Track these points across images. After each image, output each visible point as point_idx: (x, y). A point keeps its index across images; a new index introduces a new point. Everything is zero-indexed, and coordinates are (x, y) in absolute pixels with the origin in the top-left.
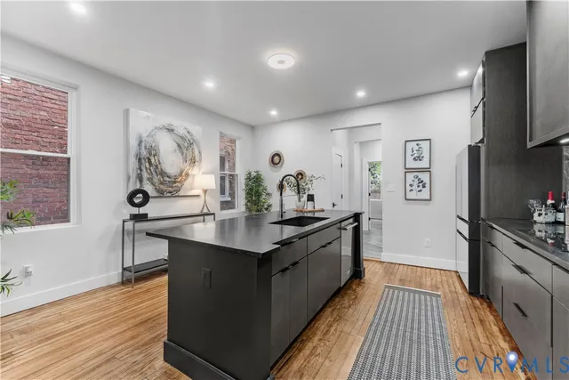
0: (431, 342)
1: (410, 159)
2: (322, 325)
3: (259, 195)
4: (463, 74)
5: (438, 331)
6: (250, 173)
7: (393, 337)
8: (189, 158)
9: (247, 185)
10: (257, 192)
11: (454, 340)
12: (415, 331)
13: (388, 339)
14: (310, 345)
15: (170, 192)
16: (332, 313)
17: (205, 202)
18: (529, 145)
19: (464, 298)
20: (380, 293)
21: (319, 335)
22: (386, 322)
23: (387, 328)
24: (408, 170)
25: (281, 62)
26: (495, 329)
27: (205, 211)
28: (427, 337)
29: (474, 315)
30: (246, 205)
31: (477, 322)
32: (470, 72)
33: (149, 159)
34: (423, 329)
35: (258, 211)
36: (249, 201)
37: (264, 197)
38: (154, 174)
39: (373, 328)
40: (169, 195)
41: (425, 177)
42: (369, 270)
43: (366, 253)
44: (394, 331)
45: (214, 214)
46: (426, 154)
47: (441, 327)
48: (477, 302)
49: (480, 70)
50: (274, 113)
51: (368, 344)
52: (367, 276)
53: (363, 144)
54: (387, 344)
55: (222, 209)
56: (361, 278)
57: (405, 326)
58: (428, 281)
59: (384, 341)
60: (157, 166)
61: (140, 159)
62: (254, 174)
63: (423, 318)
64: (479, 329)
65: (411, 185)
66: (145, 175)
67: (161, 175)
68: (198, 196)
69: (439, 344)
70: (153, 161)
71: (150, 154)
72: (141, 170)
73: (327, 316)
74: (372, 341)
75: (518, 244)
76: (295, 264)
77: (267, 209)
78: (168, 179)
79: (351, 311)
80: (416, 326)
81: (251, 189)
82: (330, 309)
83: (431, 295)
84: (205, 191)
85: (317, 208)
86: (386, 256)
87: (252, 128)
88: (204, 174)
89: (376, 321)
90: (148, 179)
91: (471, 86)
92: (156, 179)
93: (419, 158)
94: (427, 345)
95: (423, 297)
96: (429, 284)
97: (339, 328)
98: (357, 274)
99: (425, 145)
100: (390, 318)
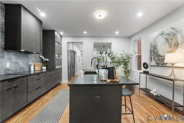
8: (173, 44)
15: (162, 64)
25: (100, 16)
33: (154, 51)
38: (156, 56)
40: (162, 65)
60: (156, 53)
61: (151, 52)
66: (153, 57)
67: (158, 56)
70: (155, 51)
71: (154, 49)
72: (151, 56)
78: (161, 58)
90: (153, 59)
92: (156, 58)
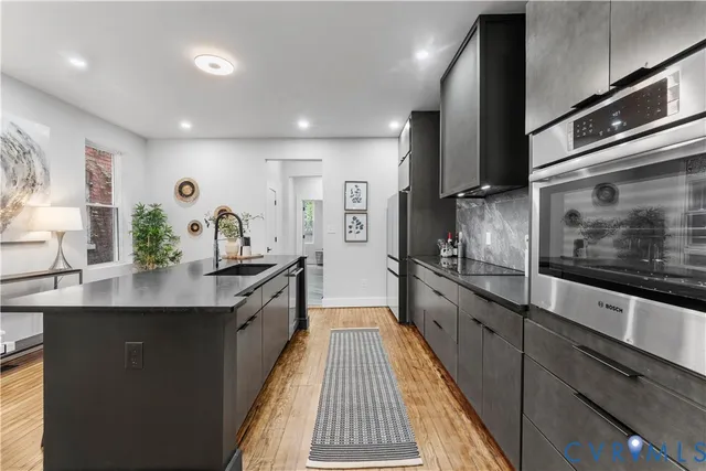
0: (378, 369)
1: (349, 200)
2: (276, 385)
3: (157, 238)
4: (394, 125)
5: (382, 360)
6: (141, 208)
7: (347, 376)
8: (20, 178)
9: (136, 225)
10: (156, 234)
11: (394, 364)
12: (365, 365)
13: (344, 378)
14: (268, 409)
16: (283, 370)
17: (60, 251)
18: (441, 196)
19: (395, 327)
20: (328, 338)
21: (275, 395)
22: (338, 363)
23: (341, 369)
24: (348, 212)
25: (215, 66)
26: (419, 347)
27: (61, 266)
28: (374, 367)
29: (405, 339)
30: (135, 254)
31: (407, 345)
32: (400, 125)
34: (370, 362)
35: (158, 262)
36: (140, 249)
37: (166, 242)
39: (328, 372)
41: (362, 218)
42: (313, 317)
43: (310, 302)
44: (347, 370)
45: (79, 271)
46: (363, 197)
47: (383, 356)
48: (405, 329)
49: (408, 126)
50: (186, 125)
51: (326, 388)
52: (312, 326)
53: (297, 179)
54: (344, 383)
55: (91, 262)
56: (306, 329)
57: (356, 362)
58: (367, 319)
59: (340, 381)
62: (147, 210)
63: (369, 352)
64: (410, 350)
65: (350, 227)
68: (43, 242)
69: (384, 370)
73: (279, 376)
74: (330, 384)
75: (436, 273)
76: (252, 318)
77: (172, 259)
79: (302, 362)
80: (364, 361)
81: (144, 231)
82: (280, 368)
83: (371, 331)
84: (61, 236)
85: (254, 254)
86: (327, 302)
87: (145, 141)
88: (53, 205)
89: (330, 366)
91: (399, 137)
93: (357, 200)
94: (376, 373)
95: (365, 334)
96: (368, 321)
97: (295, 383)
98: (302, 324)
99: (362, 187)
100: (341, 359)
